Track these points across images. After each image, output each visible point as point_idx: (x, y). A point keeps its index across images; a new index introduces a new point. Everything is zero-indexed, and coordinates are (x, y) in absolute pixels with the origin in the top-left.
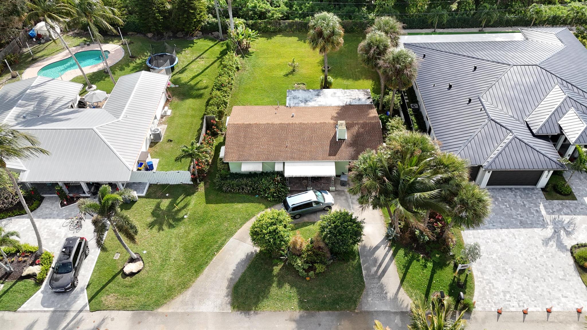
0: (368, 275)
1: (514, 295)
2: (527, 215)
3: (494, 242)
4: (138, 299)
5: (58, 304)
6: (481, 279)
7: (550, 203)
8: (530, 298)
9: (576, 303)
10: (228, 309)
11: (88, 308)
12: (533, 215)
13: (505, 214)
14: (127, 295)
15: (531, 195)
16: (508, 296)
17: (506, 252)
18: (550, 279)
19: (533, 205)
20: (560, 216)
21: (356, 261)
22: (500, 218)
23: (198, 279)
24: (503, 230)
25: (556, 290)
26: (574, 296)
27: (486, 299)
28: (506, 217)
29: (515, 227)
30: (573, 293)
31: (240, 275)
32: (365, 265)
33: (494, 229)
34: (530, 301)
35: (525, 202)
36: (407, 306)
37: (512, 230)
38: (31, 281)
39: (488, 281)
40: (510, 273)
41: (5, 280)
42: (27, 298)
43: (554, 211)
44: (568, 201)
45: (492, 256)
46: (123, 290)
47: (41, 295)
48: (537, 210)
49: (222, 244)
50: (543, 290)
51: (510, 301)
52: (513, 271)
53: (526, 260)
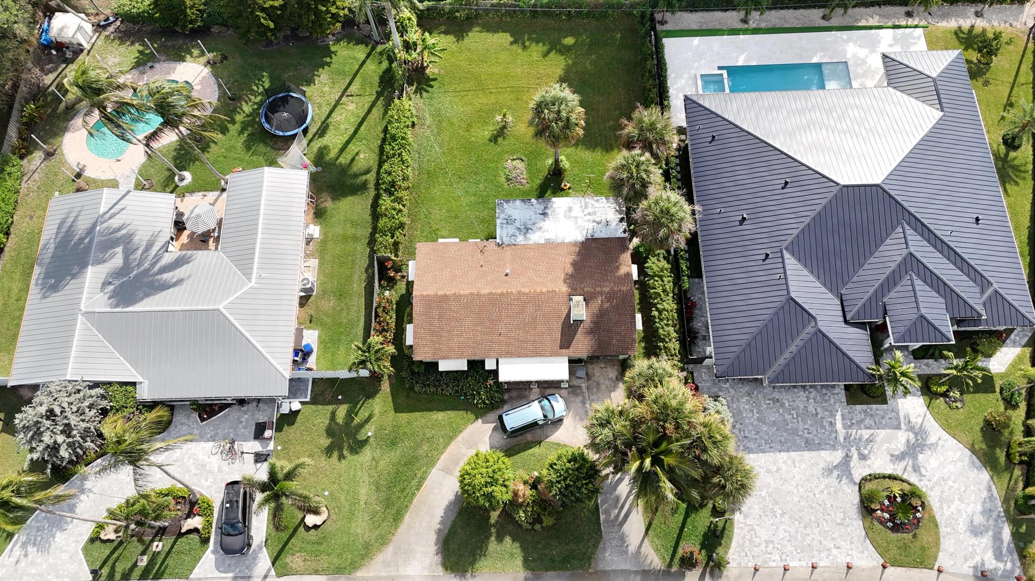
0: (607, 521)
1: (777, 546)
2: (817, 431)
3: (767, 472)
4: (329, 560)
5: (236, 568)
6: (742, 525)
7: (851, 410)
8: (796, 549)
9: (849, 555)
10: (440, 571)
11: (273, 572)
12: (823, 431)
13: (789, 429)
14: (317, 554)
15: (829, 397)
16: (771, 546)
17: (780, 487)
18: (825, 524)
19: (827, 413)
20: (859, 431)
22: (781, 436)
23: (399, 530)
24: (782, 453)
25: (829, 538)
26: (849, 547)
27: (744, 551)
28: (789, 434)
29: (798, 449)
30: (848, 542)
31: (450, 523)
32: (604, 507)
33: (770, 452)
34: (794, 553)
35: (818, 409)
36: (651, 563)
37: (793, 454)
38: (195, 537)
39: (750, 527)
40: (778, 516)
41: (161, 537)
42: (197, 560)
43: (853, 424)
44: (874, 406)
45: (761, 493)
46: (309, 547)
47: (213, 557)
48: (831, 422)
49: (423, 479)
50: (813, 539)
51: (771, 554)
52: (783, 514)
53: (801, 497)
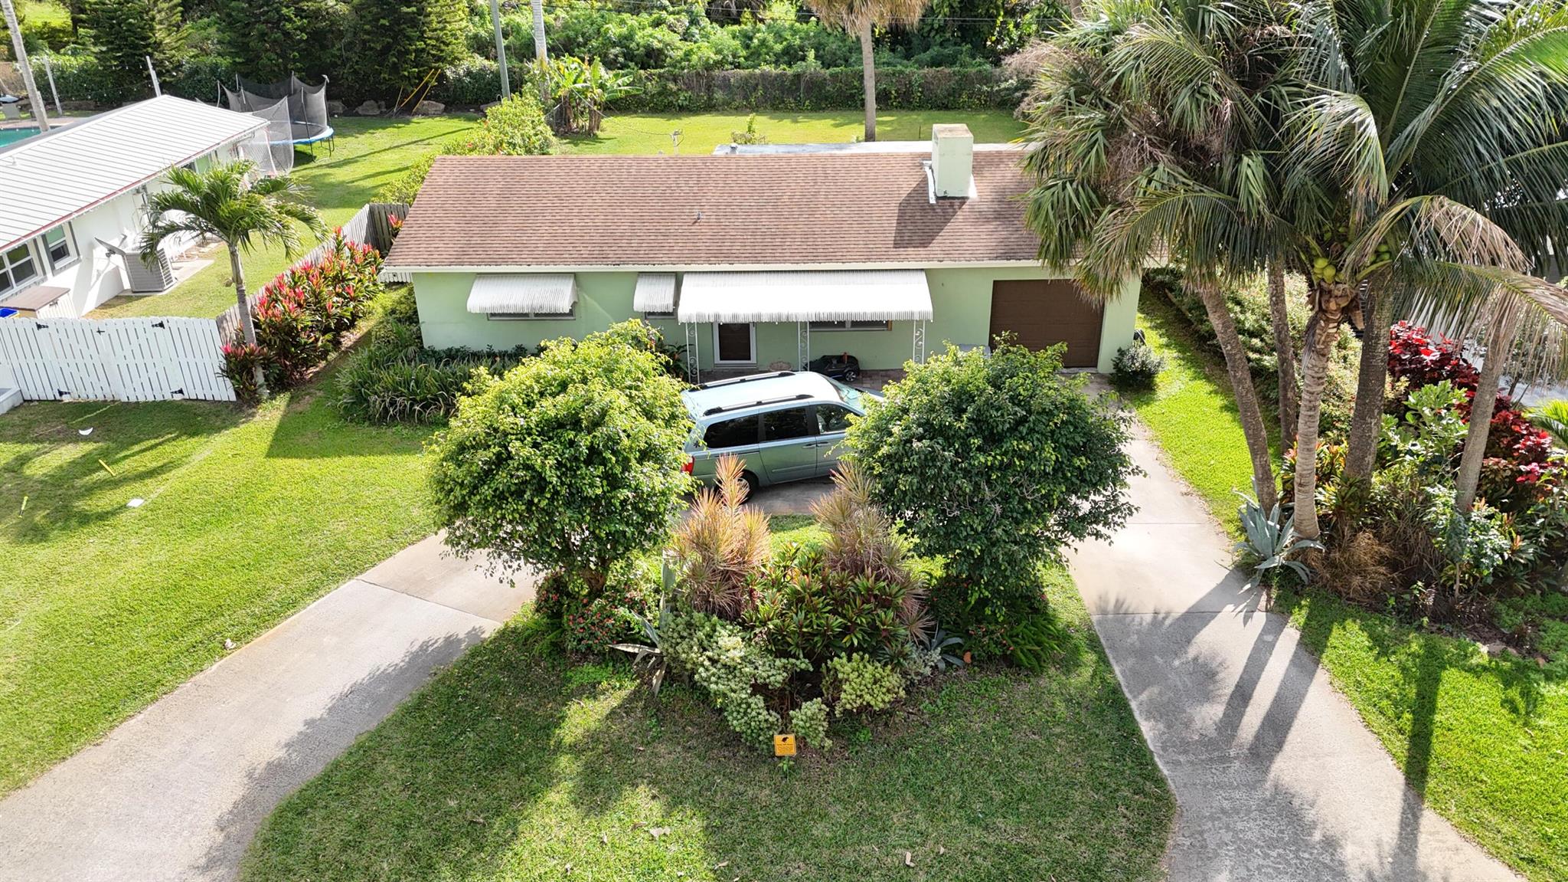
0: (1177, 743)
21: (1086, 673)
